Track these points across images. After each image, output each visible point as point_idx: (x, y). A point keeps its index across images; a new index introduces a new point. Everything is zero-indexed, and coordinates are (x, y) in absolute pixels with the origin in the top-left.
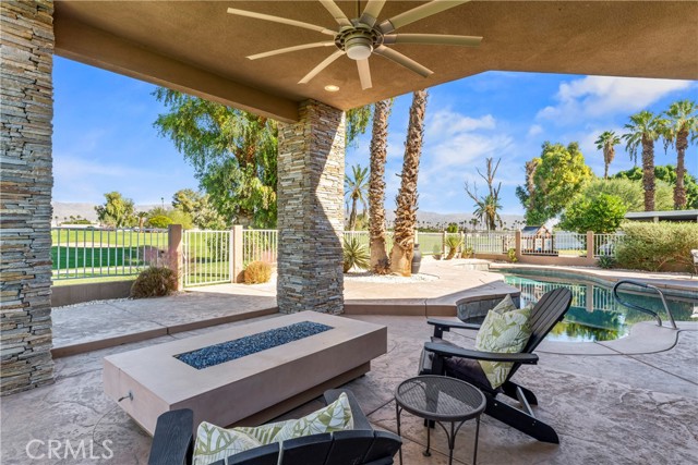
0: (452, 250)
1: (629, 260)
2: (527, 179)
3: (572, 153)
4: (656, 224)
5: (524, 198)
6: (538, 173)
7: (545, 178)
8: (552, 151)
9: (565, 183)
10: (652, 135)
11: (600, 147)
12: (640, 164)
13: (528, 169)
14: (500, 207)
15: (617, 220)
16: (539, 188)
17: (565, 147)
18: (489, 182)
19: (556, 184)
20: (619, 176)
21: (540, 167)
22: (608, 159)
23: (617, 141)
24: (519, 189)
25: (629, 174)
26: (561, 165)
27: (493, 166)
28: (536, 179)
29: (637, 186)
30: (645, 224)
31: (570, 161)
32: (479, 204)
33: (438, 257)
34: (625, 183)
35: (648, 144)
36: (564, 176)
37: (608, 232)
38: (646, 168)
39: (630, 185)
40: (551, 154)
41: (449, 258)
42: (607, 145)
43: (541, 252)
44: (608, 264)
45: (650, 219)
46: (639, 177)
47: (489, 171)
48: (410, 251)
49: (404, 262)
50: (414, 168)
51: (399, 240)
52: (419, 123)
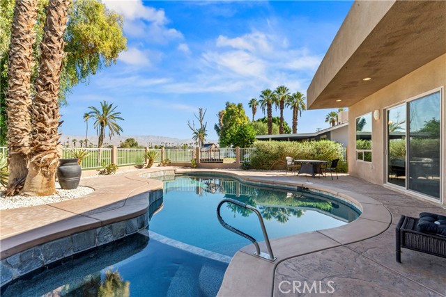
0: (151, 161)
1: (257, 164)
2: (220, 121)
3: (239, 109)
4: (270, 142)
5: (218, 131)
6: (224, 118)
7: (228, 121)
8: (230, 107)
9: (237, 124)
10: (271, 101)
11: (250, 106)
12: (266, 115)
13: (220, 115)
14: (206, 135)
15: (252, 140)
16: (225, 126)
17: (237, 105)
18: (201, 121)
19: (233, 124)
20: (259, 120)
21: (225, 115)
22: (254, 113)
23: (257, 104)
24: (216, 126)
25: (263, 120)
26: (235, 115)
27: (203, 112)
28: (223, 121)
29: (265, 126)
30: (264, 142)
31: (238, 113)
32: (195, 133)
33: (140, 167)
34: (261, 124)
35: (269, 105)
36: (236, 120)
37: (247, 147)
38: (269, 117)
39: (262, 125)
40: (230, 108)
41: (148, 167)
42: (253, 106)
43: (212, 161)
44: (246, 167)
45: (267, 139)
46: (266, 122)
47: (201, 115)
48: (47, 167)
49: (39, 179)
50: (51, 76)
51: (31, 155)
52: (56, 28)
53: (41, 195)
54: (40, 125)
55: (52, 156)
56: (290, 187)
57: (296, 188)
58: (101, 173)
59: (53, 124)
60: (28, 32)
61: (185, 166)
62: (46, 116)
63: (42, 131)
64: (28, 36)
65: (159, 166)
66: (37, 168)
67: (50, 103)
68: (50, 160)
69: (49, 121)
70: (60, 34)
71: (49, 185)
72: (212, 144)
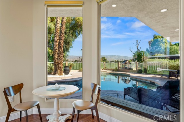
2: (149, 46)
3: (162, 38)
7: (154, 46)
8: (156, 37)
9: (160, 47)
13: (149, 43)
18: (137, 47)
19: (158, 47)
21: (153, 42)
24: (147, 49)
26: (159, 42)
28: (152, 46)
31: (162, 40)
32: (134, 54)
36: (160, 45)
44: (140, 72)
48: (60, 68)
49: (59, 71)
50: (61, 44)
51: (57, 65)
52: (62, 32)
53: (59, 75)
54: (59, 57)
55: (61, 65)
56: (147, 81)
57: (150, 82)
58: (79, 71)
59: (62, 57)
60: (58, 33)
61: (113, 70)
62: (60, 55)
63: (59, 59)
64: (58, 34)
65: (103, 70)
66: (59, 68)
67: (61, 51)
68: (61, 66)
69: (61, 56)
70: (63, 33)
71: (61, 73)
72: (126, 61)
